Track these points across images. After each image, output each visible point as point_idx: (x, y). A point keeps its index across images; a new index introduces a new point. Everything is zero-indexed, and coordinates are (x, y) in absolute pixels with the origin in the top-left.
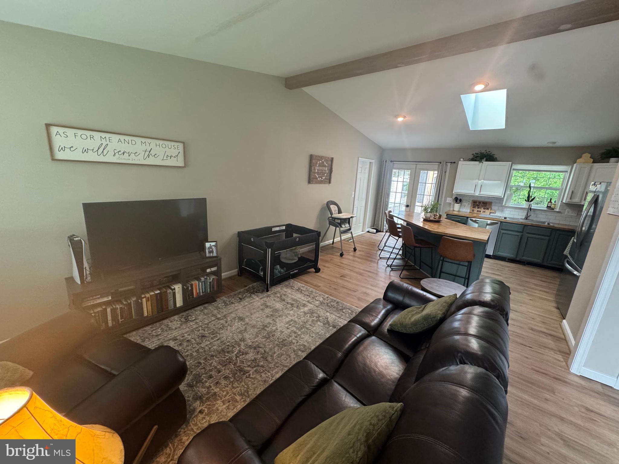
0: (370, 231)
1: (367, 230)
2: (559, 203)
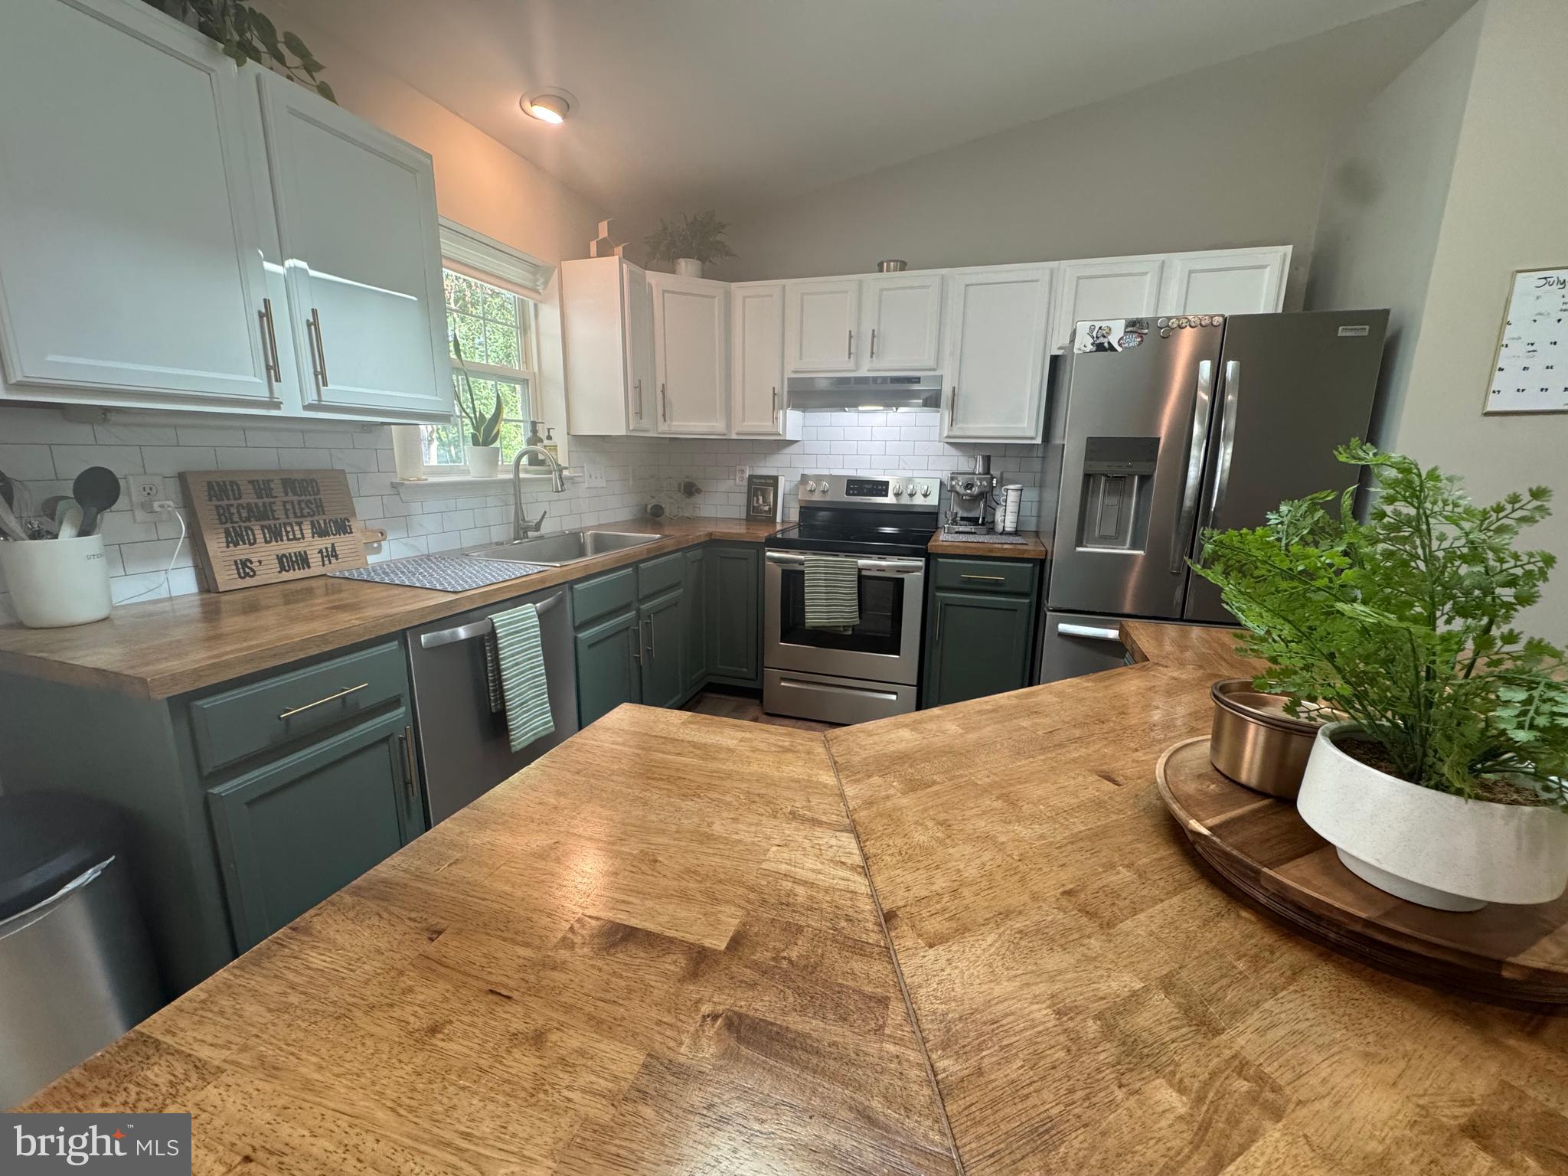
2: (560, 439)
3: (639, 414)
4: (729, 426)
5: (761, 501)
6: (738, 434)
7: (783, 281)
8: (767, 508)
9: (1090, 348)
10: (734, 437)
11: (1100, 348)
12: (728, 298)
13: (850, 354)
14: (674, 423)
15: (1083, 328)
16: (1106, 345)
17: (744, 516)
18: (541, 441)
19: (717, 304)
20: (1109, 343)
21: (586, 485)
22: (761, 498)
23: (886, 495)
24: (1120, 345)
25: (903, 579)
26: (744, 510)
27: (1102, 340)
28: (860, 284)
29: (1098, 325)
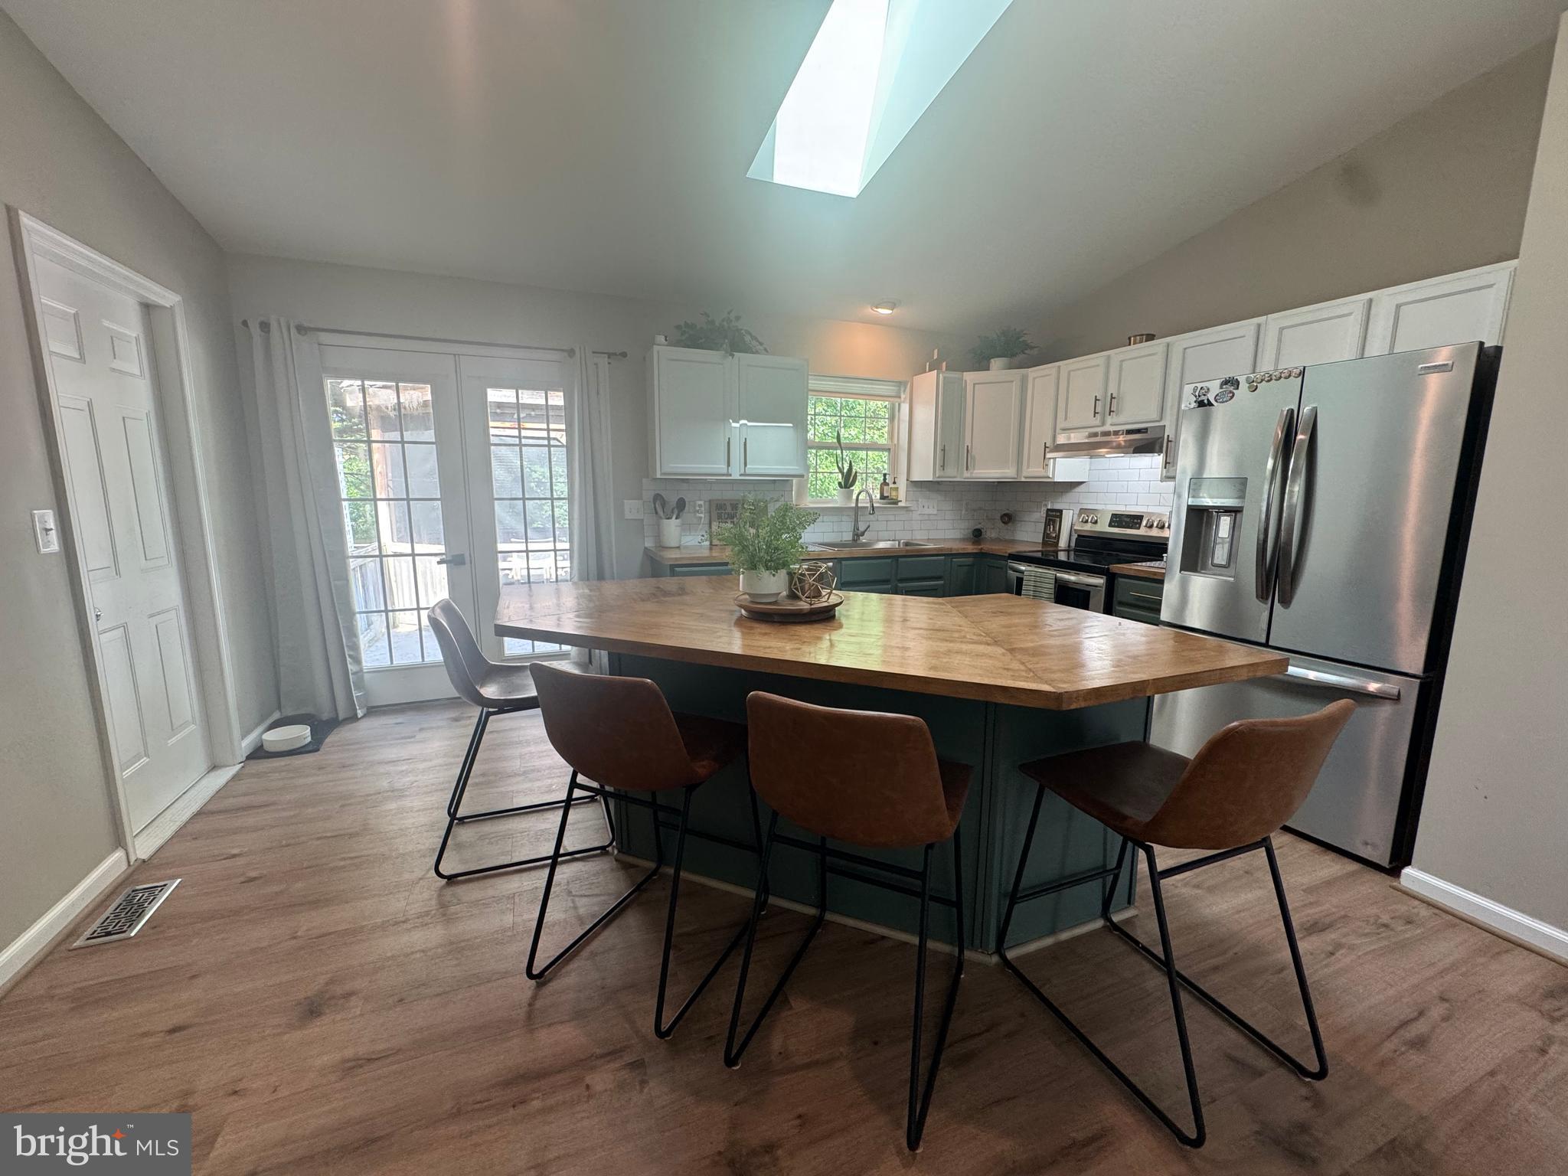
0: (268, 747)
1: (246, 745)
2: (902, 484)
3: (943, 466)
4: (1019, 471)
5: (1051, 530)
6: (1026, 478)
7: (1057, 364)
8: (1054, 535)
9: (1194, 405)
10: (1023, 480)
11: (1201, 404)
12: (1024, 381)
13: (1095, 413)
14: (976, 471)
15: (1188, 389)
16: (1206, 401)
17: (1041, 541)
18: (888, 485)
19: (1015, 388)
20: (1208, 400)
21: (919, 513)
22: (1052, 527)
23: (1139, 528)
24: (1216, 401)
25: (1089, 592)
26: (1041, 536)
27: (1203, 398)
28: (1109, 357)
29: (1199, 385)
